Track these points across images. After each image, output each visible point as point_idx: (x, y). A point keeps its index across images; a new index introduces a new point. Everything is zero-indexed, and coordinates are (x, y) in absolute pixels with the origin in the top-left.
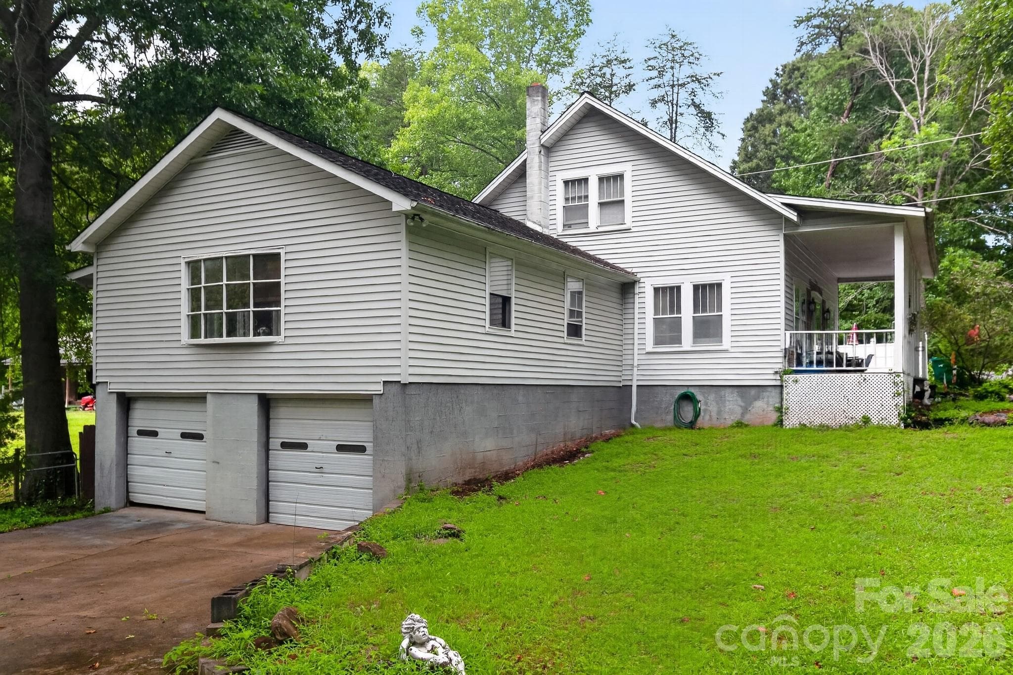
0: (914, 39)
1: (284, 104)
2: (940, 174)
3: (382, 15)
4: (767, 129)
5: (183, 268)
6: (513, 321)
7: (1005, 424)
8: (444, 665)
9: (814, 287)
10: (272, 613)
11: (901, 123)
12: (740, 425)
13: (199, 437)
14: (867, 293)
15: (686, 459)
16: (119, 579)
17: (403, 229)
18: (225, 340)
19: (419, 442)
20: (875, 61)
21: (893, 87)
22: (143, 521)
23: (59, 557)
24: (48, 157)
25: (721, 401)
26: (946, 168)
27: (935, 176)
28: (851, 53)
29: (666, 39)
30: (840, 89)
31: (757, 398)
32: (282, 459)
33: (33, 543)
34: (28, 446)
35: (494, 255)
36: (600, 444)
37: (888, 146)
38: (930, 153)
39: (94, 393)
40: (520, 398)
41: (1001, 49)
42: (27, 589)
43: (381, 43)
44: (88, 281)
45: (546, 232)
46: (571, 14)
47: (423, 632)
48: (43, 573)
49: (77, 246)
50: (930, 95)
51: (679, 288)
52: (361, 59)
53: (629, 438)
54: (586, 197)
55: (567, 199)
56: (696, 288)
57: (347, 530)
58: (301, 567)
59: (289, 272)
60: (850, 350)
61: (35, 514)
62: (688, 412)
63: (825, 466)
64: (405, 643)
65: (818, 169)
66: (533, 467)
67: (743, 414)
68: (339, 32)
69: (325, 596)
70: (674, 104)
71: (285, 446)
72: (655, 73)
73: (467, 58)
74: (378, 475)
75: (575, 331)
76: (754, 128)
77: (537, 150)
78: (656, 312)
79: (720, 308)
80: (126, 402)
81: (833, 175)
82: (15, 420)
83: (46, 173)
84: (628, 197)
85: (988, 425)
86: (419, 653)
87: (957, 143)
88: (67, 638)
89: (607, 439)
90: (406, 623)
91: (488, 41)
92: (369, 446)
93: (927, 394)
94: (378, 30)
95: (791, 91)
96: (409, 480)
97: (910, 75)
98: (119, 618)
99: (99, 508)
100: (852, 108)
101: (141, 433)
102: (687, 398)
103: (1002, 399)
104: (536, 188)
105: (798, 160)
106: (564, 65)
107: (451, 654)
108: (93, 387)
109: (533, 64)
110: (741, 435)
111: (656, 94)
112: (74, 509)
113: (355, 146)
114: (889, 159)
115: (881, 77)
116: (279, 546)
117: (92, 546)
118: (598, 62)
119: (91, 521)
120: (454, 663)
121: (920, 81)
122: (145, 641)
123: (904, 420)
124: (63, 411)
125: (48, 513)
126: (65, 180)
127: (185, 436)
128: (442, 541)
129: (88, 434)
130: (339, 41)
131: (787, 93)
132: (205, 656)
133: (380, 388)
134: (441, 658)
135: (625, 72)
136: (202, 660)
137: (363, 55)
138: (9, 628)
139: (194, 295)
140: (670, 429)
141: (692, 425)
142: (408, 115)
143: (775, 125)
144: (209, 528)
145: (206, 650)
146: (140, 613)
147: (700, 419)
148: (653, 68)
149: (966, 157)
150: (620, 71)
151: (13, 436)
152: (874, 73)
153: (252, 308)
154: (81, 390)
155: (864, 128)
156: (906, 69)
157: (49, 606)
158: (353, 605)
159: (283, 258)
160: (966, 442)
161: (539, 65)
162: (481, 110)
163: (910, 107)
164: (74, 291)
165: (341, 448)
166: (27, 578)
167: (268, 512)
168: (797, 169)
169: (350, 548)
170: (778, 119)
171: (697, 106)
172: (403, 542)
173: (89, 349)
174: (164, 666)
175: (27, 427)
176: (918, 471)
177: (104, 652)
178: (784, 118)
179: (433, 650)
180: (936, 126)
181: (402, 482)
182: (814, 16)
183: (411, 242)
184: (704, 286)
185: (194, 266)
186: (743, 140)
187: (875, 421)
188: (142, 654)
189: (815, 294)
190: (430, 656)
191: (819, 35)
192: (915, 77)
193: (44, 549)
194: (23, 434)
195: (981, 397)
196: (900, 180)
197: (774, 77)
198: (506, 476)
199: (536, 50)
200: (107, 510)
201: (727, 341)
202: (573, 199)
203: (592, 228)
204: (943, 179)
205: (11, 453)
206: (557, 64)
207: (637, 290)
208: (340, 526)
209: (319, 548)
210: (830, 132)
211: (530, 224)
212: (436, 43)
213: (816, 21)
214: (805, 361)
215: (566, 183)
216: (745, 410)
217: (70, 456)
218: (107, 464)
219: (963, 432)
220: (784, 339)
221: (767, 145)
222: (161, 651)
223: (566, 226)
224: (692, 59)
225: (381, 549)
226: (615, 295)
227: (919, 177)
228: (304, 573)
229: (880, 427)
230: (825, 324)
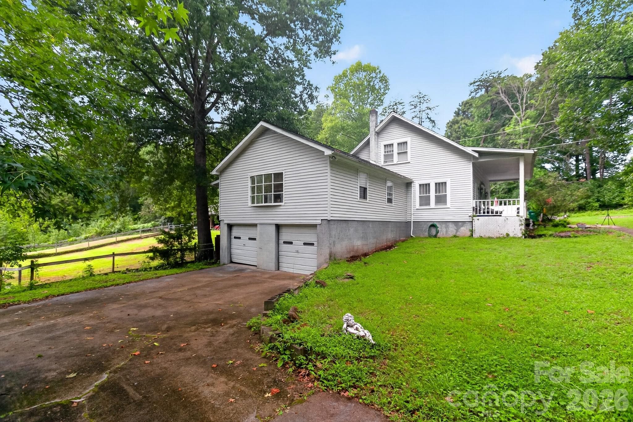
0: (519, 87)
1: (283, 119)
2: (530, 139)
3: (316, 88)
4: (456, 126)
5: (249, 179)
6: (368, 197)
7: (570, 237)
8: (363, 336)
9: (482, 183)
10: (287, 309)
11: (513, 121)
12: (455, 236)
13: (255, 239)
14: (498, 186)
15: (437, 249)
16: (229, 290)
17: (328, 162)
18: (263, 204)
19: (334, 242)
20: (503, 97)
21: (510, 106)
22: (236, 269)
23: (209, 281)
24: (205, 143)
25: (447, 227)
26: (533, 137)
27: (528, 140)
28: (492, 94)
29: (418, 94)
30: (486, 109)
31: (462, 226)
32: (284, 247)
33: (200, 275)
34: (199, 242)
35: (360, 172)
36: (400, 243)
37: (508, 130)
38: (526, 131)
39: (219, 224)
40: (370, 226)
41: (569, 84)
42: (198, 292)
43: (316, 98)
44: (217, 185)
45: (378, 164)
46: (382, 86)
47: (352, 322)
48: (204, 286)
49: (214, 172)
50: (526, 109)
51: (429, 184)
52: (309, 105)
53: (412, 241)
54: (393, 151)
55: (385, 152)
56: (436, 184)
57: (311, 274)
58: (296, 289)
59: (286, 179)
60: (496, 208)
61: (201, 265)
62: (433, 231)
63: (496, 253)
64: (345, 326)
65: (477, 140)
66: (376, 252)
67: (456, 232)
68: (301, 95)
69: (306, 302)
70: (420, 118)
71: (285, 243)
72: (413, 107)
73: (345, 105)
74: (319, 253)
75: (390, 201)
76: (451, 126)
77: (374, 134)
78: (420, 193)
79: (446, 192)
80: (230, 227)
81: (483, 142)
82: (194, 233)
83: (204, 148)
84: (409, 150)
85: (562, 237)
86: (350, 330)
87: (537, 127)
88: (211, 313)
89: (403, 241)
90: (345, 317)
91: (352, 98)
92: (315, 243)
93: (531, 225)
94: (315, 94)
95: (465, 111)
96: (330, 256)
97: (517, 101)
98: (230, 305)
99: (222, 263)
100: (492, 116)
101: (235, 238)
102: (433, 226)
103: (565, 227)
104: (374, 148)
105: (469, 137)
106: (379, 105)
107: (366, 331)
108: (219, 221)
109: (368, 105)
110: (456, 241)
111: (413, 115)
112: (213, 263)
113: (308, 134)
114: (508, 134)
115: (505, 103)
116: (284, 279)
117: (219, 277)
118: (392, 104)
119: (219, 268)
120: (367, 336)
121: (522, 104)
122: (239, 315)
123: (524, 235)
124: (210, 230)
125: (205, 265)
126: (210, 152)
127: (250, 239)
128: (347, 280)
129: (218, 238)
130: (301, 99)
131: (464, 112)
132: (263, 325)
133: (319, 222)
134: (362, 334)
135: (402, 107)
136: (263, 327)
137: (310, 103)
138: (192, 307)
139: (253, 189)
140: (427, 238)
141: (435, 236)
142: (323, 126)
143: (459, 125)
144: (258, 272)
145: (264, 322)
146: (237, 303)
147: (439, 234)
148: (413, 105)
149: (541, 132)
150: (400, 107)
151: (194, 238)
152: (502, 102)
153: (273, 193)
154: (215, 223)
155: (497, 123)
156: (515, 99)
157: (206, 299)
158: (318, 306)
159: (284, 174)
160: (556, 244)
161: (370, 106)
162: (350, 122)
163: (518, 113)
164: (213, 189)
165: (305, 244)
166: (198, 288)
167: (279, 267)
168: (469, 140)
169: (313, 283)
170: (460, 122)
171: (430, 119)
172: (333, 281)
173: (218, 209)
174: (247, 326)
175: (198, 235)
176: (538, 256)
177: (225, 318)
178: (463, 121)
179: (357, 329)
180: (528, 121)
181: (328, 257)
182: (477, 82)
183: (331, 167)
184: (439, 183)
185: (252, 178)
186: (446, 131)
187: (511, 235)
188: (239, 320)
189: (482, 186)
190: (356, 332)
191: (478, 89)
192: (520, 102)
193: (204, 277)
194: (197, 238)
195: (556, 226)
196: (513, 143)
197: (458, 107)
198: (365, 255)
199: (369, 101)
200: (224, 264)
201: (449, 204)
202: (388, 152)
203: (395, 162)
204: (531, 142)
205: (193, 244)
206: (377, 105)
207: (412, 185)
208: (308, 273)
209: (301, 282)
210: (483, 125)
211: (371, 162)
212: (333, 100)
213: (477, 84)
214: (482, 212)
215: (385, 146)
216: (457, 231)
217: (212, 246)
218: (224, 248)
219: (552, 240)
220: (473, 203)
221: (456, 132)
222: (245, 320)
223: (385, 162)
224: (427, 101)
225: (325, 283)
226: (404, 187)
227: (521, 141)
228: (296, 292)
229: (514, 238)
230: (486, 197)
